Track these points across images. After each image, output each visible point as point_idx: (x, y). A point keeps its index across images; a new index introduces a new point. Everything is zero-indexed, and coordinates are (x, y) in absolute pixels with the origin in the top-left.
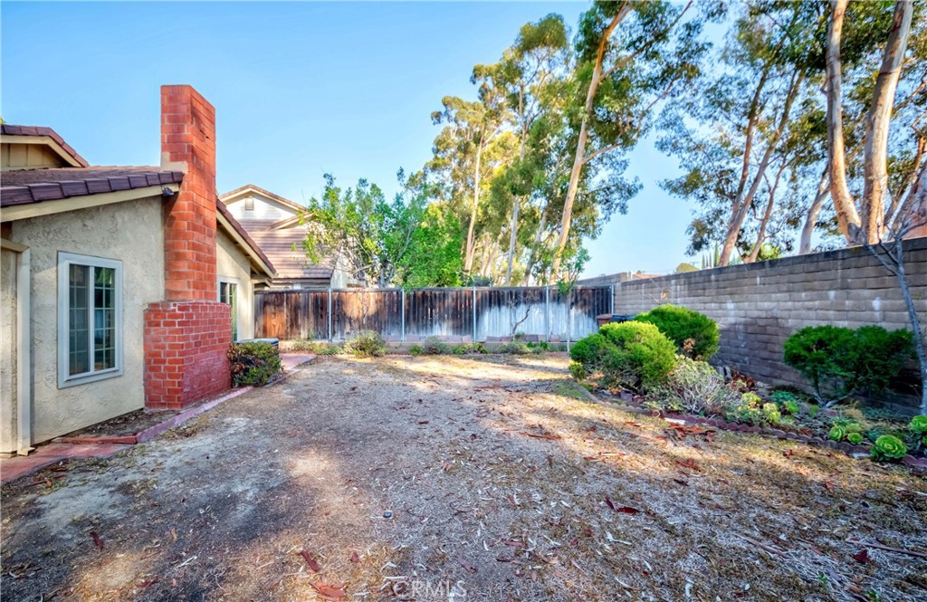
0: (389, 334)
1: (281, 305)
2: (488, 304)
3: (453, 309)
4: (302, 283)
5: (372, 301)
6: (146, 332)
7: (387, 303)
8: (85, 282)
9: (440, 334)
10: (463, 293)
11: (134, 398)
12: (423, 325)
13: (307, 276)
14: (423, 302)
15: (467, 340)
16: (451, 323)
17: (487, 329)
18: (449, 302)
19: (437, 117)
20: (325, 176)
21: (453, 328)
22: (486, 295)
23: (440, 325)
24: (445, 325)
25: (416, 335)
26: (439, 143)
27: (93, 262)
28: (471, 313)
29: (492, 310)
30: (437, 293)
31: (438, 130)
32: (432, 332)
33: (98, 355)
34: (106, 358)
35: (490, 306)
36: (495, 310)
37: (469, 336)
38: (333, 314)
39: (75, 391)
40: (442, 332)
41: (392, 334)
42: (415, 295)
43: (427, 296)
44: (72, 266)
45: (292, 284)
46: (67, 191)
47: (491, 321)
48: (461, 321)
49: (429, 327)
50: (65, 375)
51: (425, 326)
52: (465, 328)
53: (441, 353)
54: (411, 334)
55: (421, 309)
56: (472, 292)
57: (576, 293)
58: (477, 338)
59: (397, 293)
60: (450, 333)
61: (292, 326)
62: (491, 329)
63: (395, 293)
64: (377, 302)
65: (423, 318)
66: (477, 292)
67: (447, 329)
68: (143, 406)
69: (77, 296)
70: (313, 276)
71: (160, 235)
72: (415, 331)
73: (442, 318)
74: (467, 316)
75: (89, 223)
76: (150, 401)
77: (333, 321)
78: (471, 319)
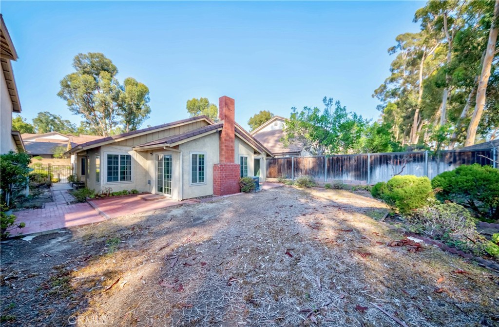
0: (319, 178)
1: (275, 164)
2: (379, 163)
3: (355, 166)
4: (289, 155)
5: (311, 162)
6: (214, 172)
7: (318, 163)
8: (196, 159)
9: (347, 179)
10: (362, 157)
11: (210, 191)
12: (337, 174)
13: (291, 151)
14: (337, 162)
15: (363, 183)
16: (353, 174)
17: (378, 178)
18: (353, 162)
19: (393, 49)
20: (292, 108)
21: (355, 176)
22: (377, 158)
23: (347, 174)
24: (350, 174)
25: (333, 179)
26: (394, 64)
27: (198, 153)
28: (366, 168)
29: (382, 166)
30: (345, 157)
31: (394, 57)
32: (342, 178)
33: (200, 178)
34: (202, 179)
35: (380, 164)
36: (384, 167)
37: (365, 181)
38: (294, 168)
39: (194, 187)
40: (348, 178)
41: (321, 178)
42: (333, 159)
43: (339, 159)
44: (193, 155)
45: (285, 155)
46: (181, 138)
47: (381, 173)
48: (360, 173)
49: (341, 175)
50: (191, 183)
51: (338, 175)
52: (363, 177)
53: (341, 188)
54: (330, 178)
55: (336, 166)
56: (368, 156)
57: (454, 155)
58: (371, 182)
59: (323, 158)
60: (353, 179)
61: (279, 172)
62: (381, 177)
63: (322, 158)
64: (313, 162)
65: (337, 170)
66: (371, 157)
67: (351, 176)
68: (212, 194)
69: (194, 162)
70: (293, 151)
71: (218, 143)
72: (333, 177)
73: (348, 171)
74: (364, 169)
75: (197, 143)
76: (214, 193)
77: (294, 171)
78: (366, 172)
